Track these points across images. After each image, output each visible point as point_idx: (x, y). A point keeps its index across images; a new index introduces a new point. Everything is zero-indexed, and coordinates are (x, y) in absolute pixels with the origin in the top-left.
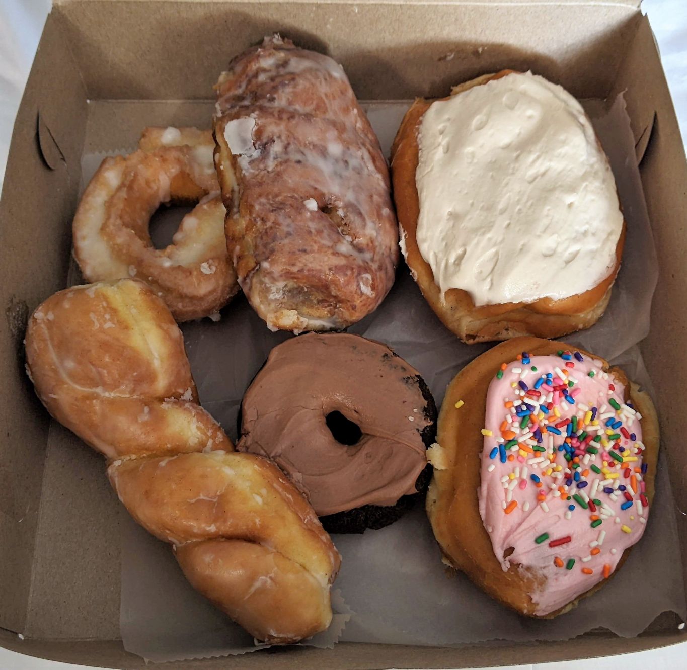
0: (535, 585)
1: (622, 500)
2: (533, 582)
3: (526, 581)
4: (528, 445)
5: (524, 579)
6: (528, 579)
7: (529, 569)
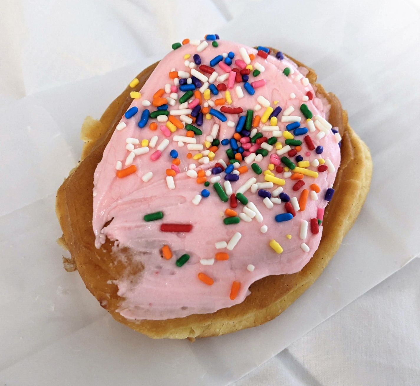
0: (126, 272)
1: (280, 210)
2: (125, 268)
3: (116, 263)
4: (182, 121)
5: (115, 260)
6: (120, 262)
7: (125, 250)
